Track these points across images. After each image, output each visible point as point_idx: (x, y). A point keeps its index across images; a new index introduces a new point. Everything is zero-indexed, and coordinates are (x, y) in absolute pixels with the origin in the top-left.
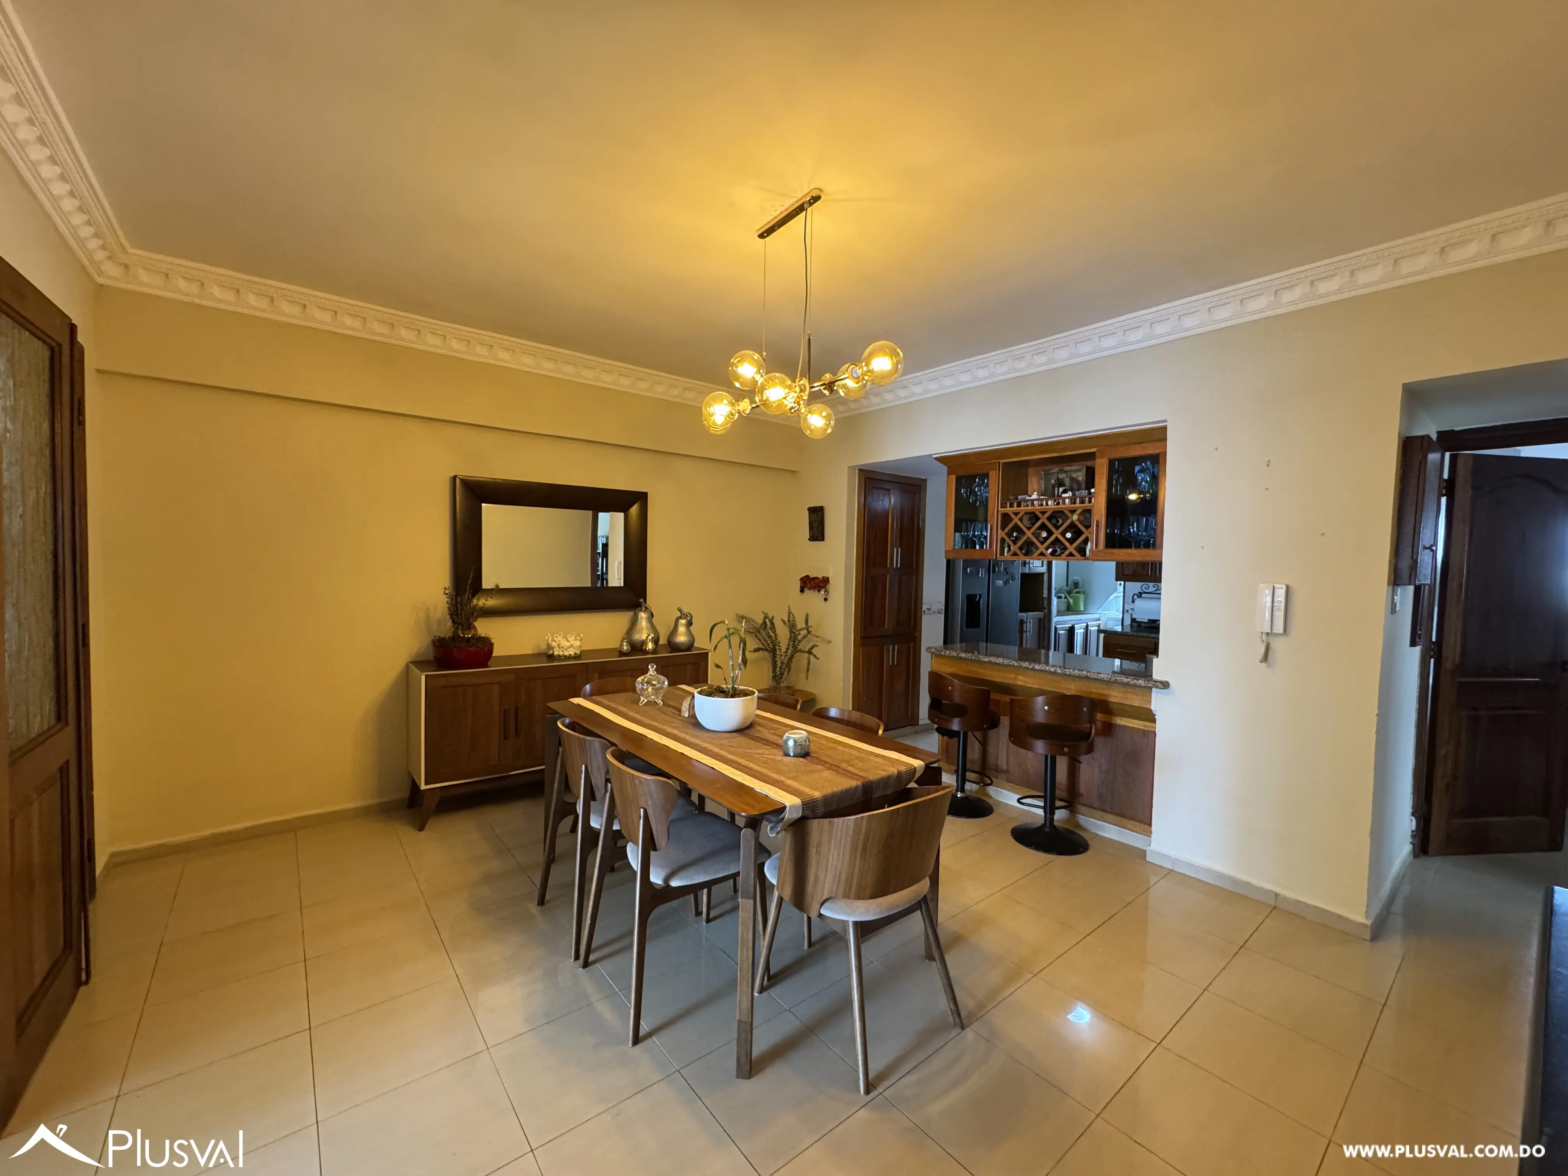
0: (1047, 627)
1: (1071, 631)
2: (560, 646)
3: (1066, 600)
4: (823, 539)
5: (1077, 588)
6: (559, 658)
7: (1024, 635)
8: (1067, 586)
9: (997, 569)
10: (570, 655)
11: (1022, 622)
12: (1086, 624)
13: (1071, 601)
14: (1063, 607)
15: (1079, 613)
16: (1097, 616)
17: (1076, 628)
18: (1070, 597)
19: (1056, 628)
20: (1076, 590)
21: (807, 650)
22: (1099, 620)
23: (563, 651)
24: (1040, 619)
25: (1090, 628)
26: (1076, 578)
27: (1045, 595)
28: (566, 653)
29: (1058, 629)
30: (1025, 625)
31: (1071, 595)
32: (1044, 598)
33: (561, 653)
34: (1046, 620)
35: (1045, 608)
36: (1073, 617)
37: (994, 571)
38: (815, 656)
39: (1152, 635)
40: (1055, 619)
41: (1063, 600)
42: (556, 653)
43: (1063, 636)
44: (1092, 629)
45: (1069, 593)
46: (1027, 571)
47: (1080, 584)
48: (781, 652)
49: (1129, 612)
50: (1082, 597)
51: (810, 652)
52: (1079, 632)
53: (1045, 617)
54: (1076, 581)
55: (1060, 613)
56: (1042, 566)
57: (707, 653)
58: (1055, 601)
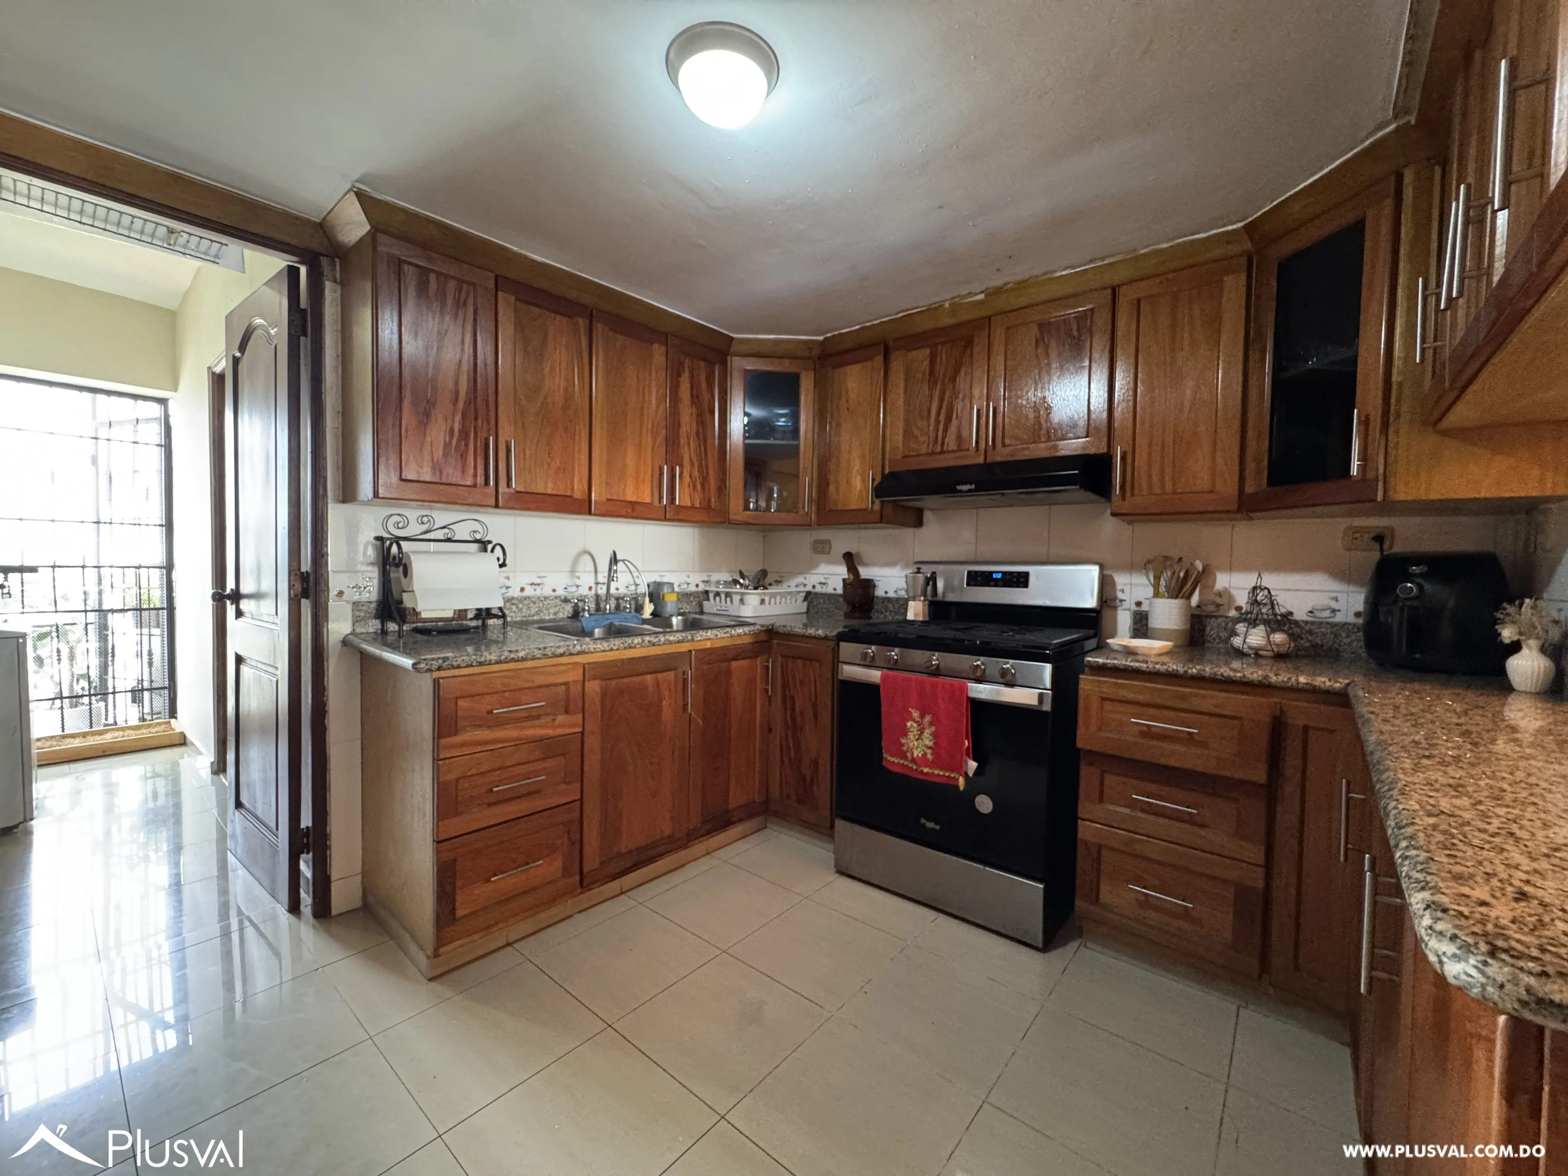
49: (347, 596)
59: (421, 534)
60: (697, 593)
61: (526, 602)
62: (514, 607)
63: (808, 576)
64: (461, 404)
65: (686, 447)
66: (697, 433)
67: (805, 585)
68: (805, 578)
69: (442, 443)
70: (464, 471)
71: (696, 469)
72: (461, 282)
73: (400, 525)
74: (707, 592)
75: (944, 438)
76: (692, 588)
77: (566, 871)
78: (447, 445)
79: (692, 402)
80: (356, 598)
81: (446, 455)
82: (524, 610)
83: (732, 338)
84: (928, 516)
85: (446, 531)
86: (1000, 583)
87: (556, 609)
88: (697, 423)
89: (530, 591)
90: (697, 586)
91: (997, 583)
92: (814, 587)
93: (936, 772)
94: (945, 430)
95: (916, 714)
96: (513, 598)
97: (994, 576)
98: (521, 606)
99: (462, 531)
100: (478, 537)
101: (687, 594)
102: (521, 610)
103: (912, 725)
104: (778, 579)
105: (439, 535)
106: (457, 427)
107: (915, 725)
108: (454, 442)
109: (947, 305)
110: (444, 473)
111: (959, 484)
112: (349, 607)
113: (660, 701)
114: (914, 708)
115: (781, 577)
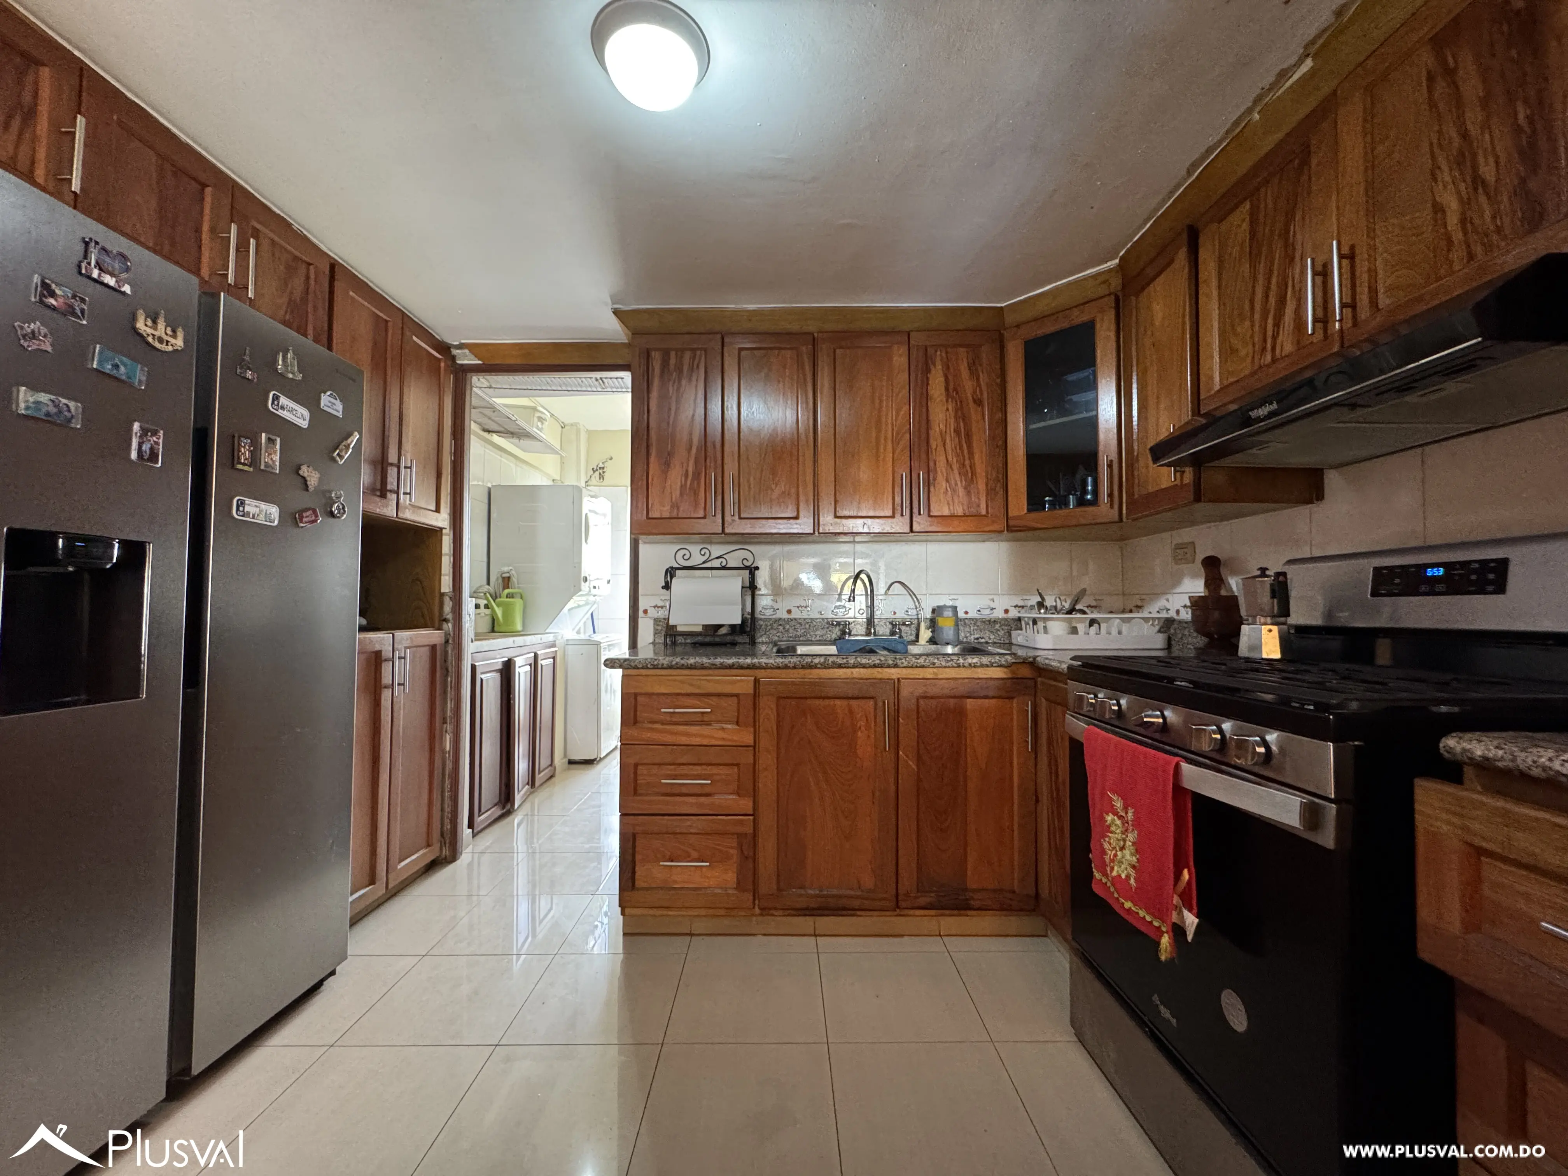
0: (452, 669)
1: (507, 671)
3: (488, 611)
5: (508, 588)
7: (386, 695)
8: (488, 583)
9: (245, 453)
11: (376, 660)
12: (533, 655)
13: (499, 612)
14: (485, 626)
15: (515, 634)
16: (550, 638)
17: (517, 665)
18: (498, 606)
19: (474, 668)
20: (507, 591)
22: (553, 645)
24: (433, 647)
25: (540, 662)
26: (506, 569)
27: (446, 585)
29: (478, 671)
30: (386, 668)
31: (498, 600)
32: (442, 595)
34: (450, 649)
35: (446, 620)
36: (509, 641)
37: (231, 458)
39: (749, 661)
40: (471, 648)
41: (482, 610)
43: (491, 683)
44: (544, 662)
45: (495, 597)
46: (390, 511)
47: (514, 579)
49: (650, 613)
50: (518, 603)
52: (522, 673)
53: (447, 642)
54: (507, 575)
55: (478, 637)
56: (438, 510)
58: (468, 604)
59: (704, 563)
60: (1006, 619)
61: (792, 623)
62: (781, 628)
63: (1169, 596)
64: (694, 450)
65: (940, 449)
66: (957, 431)
67: (1168, 610)
68: (1168, 600)
69: (679, 484)
70: (696, 505)
71: (956, 472)
72: (694, 350)
73: (686, 557)
74: (1019, 619)
75: (1274, 338)
76: (999, 614)
77: (740, 886)
78: (683, 487)
79: (948, 395)
80: (656, 615)
81: (681, 494)
82: (791, 631)
83: (1001, 308)
84: (1333, 480)
85: (721, 560)
86: (1440, 587)
87: (824, 632)
88: (956, 417)
89: (796, 614)
90: (1006, 611)
91: (1433, 587)
92: (1178, 612)
93: (1142, 913)
94: (1277, 325)
95: (1118, 804)
96: (780, 619)
97: (1429, 572)
98: (787, 627)
99: (734, 560)
100: (747, 564)
101: (989, 621)
102: (788, 631)
103: (1113, 820)
104: (1139, 604)
105: (716, 563)
106: (691, 470)
107: (1118, 822)
108: (689, 483)
109: (1256, 116)
110: (681, 509)
111: (1252, 409)
112: (652, 622)
113: (855, 732)
114: (1114, 792)
115: (1142, 600)
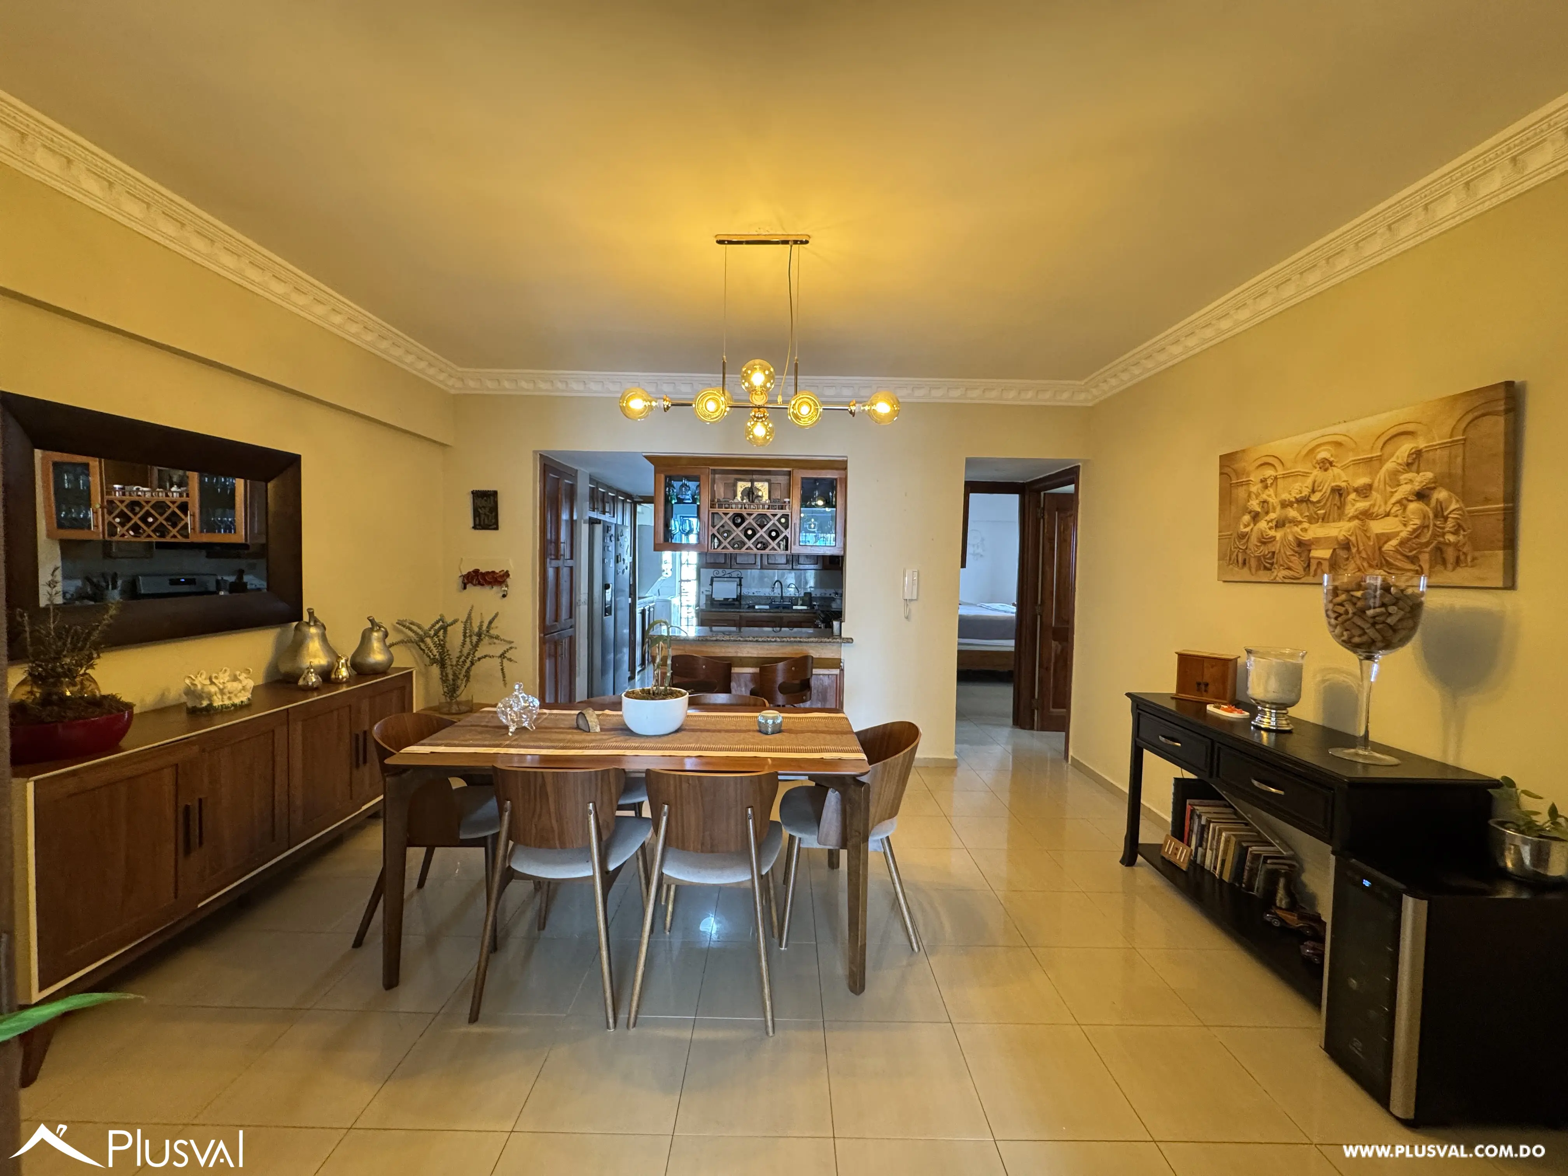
2: (226, 691)
4: (497, 528)
6: (224, 711)
10: (242, 702)
21: (499, 654)
23: (230, 698)
28: (237, 701)
33: (227, 702)
38: (510, 660)
42: (217, 703)
48: (451, 662)
51: (502, 656)
57: (411, 673)
59: (724, 576)
61: (754, 597)
62: (750, 599)
73: (718, 574)
80: (707, 594)
82: (754, 600)
85: (730, 575)
87: (765, 600)
89: (755, 594)
96: (750, 596)
99: (734, 575)
100: (739, 576)
112: (705, 596)
